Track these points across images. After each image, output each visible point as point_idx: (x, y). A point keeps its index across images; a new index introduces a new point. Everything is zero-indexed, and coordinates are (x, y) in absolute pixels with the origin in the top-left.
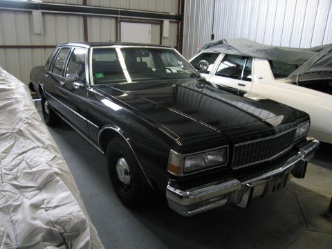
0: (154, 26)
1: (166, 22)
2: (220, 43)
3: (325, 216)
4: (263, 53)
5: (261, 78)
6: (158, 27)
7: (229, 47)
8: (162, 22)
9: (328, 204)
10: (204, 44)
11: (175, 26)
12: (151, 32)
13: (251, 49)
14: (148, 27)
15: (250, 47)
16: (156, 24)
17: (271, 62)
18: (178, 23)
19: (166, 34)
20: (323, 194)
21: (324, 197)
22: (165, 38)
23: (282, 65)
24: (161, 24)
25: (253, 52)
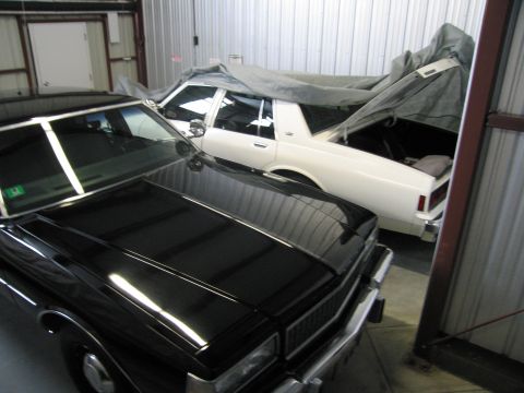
0: (92, 24)
1: (112, 17)
2: (216, 69)
3: (411, 363)
4: (290, 92)
5: (290, 134)
6: (99, 26)
7: (232, 79)
8: (105, 16)
9: (411, 338)
10: (187, 70)
11: (128, 21)
12: (88, 36)
13: (269, 85)
14: (81, 27)
15: (267, 81)
16: (95, 20)
17: (304, 108)
18: (133, 16)
19: (114, 36)
20: (401, 319)
21: (403, 324)
22: (113, 44)
24: (104, 20)
25: (273, 90)
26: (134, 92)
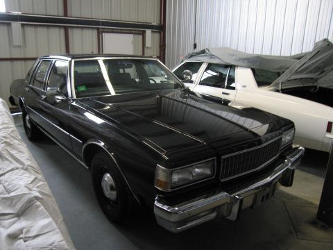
0: (137, 36)
1: (148, 32)
2: (203, 52)
3: (314, 223)
4: (246, 61)
5: (245, 86)
6: (140, 37)
7: (212, 56)
8: (145, 32)
9: (316, 211)
10: (187, 54)
11: (157, 36)
12: (134, 43)
13: (234, 58)
14: (130, 37)
15: (232, 55)
16: (139, 34)
17: (253, 71)
18: (160, 33)
19: (148, 44)
20: (311, 200)
21: (311, 203)
22: (147, 48)
23: (265, 73)
24: (143, 34)
25: (236, 60)
26: (155, 70)
